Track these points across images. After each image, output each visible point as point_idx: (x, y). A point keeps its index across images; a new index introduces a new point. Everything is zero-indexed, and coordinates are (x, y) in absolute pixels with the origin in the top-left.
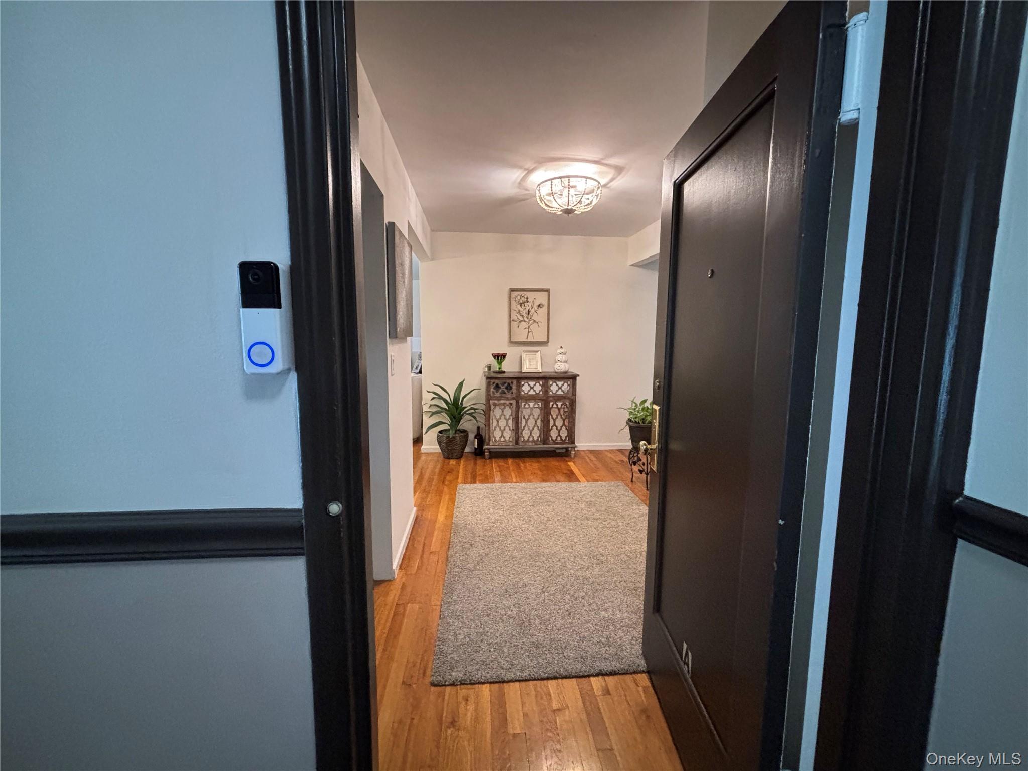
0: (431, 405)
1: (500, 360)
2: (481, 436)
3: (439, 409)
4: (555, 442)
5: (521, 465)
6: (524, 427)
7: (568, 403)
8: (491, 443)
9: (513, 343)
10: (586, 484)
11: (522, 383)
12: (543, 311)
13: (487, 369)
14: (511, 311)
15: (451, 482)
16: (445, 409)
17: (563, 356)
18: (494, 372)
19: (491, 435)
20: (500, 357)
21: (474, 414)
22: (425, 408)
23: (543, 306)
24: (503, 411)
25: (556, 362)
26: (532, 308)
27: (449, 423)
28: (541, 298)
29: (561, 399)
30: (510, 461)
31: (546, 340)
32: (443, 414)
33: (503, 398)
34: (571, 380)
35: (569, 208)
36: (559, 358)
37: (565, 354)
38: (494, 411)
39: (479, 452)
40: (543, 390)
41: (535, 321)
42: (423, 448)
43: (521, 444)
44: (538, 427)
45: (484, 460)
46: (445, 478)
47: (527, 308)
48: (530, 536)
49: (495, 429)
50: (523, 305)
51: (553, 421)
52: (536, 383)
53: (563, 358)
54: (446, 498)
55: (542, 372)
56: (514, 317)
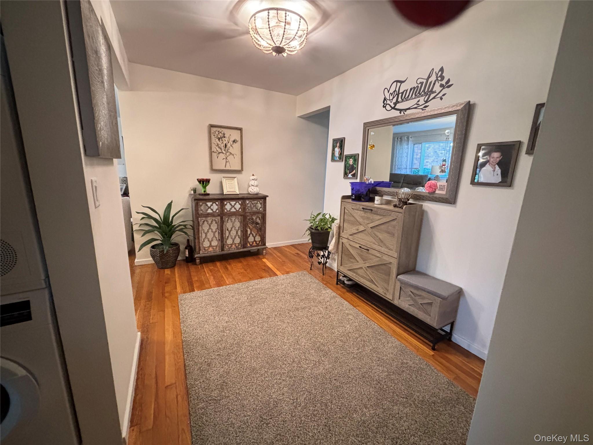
0: (141, 225)
1: (204, 185)
2: (191, 247)
3: (150, 228)
4: (251, 246)
5: (228, 266)
6: (228, 237)
7: (260, 217)
8: (201, 252)
9: (214, 170)
10: (283, 277)
11: (225, 203)
12: (237, 146)
13: (192, 192)
14: (211, 144)
15: (170, 293)
16: (156, 227)
17: (256, 181)
18: (200, 194)
19: (201, 246)
20: (204, 182)
21: (184, 230)
22: (135, 228)
23: (237, 141)
24: (210, 226)
25: (250, 186)
26: (228, 143)
27: (161, 240)
28: (235, 135)
29: (255, 214)
30: (218, 264)
31: (240, 169)
32: (156, 232)
33: (210, 216)
34: (262, 200)
35: (281, 46)
36: (252, 183)
37: (256, 180)
38: (202, 227)
39: (190, 260)
40: (242, 208)
41: (231, 153)
42: (137, 262)
43: (225, 250)
44: (239, 236)
45: (195, 266)
46: (163, 289)
47: (225, 142)
48: (260, 340)
49: (204, 241)
50: (221, 139)
51: (250, 231)
52: (236, 203)
53: (255, 183)
54: (168, 311)
55: (240, 194)
56: (214, 149)
